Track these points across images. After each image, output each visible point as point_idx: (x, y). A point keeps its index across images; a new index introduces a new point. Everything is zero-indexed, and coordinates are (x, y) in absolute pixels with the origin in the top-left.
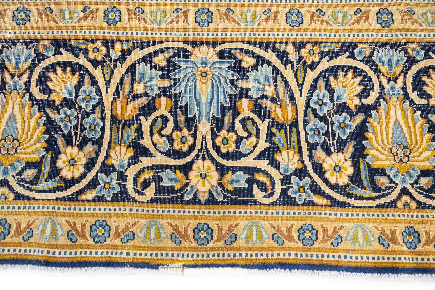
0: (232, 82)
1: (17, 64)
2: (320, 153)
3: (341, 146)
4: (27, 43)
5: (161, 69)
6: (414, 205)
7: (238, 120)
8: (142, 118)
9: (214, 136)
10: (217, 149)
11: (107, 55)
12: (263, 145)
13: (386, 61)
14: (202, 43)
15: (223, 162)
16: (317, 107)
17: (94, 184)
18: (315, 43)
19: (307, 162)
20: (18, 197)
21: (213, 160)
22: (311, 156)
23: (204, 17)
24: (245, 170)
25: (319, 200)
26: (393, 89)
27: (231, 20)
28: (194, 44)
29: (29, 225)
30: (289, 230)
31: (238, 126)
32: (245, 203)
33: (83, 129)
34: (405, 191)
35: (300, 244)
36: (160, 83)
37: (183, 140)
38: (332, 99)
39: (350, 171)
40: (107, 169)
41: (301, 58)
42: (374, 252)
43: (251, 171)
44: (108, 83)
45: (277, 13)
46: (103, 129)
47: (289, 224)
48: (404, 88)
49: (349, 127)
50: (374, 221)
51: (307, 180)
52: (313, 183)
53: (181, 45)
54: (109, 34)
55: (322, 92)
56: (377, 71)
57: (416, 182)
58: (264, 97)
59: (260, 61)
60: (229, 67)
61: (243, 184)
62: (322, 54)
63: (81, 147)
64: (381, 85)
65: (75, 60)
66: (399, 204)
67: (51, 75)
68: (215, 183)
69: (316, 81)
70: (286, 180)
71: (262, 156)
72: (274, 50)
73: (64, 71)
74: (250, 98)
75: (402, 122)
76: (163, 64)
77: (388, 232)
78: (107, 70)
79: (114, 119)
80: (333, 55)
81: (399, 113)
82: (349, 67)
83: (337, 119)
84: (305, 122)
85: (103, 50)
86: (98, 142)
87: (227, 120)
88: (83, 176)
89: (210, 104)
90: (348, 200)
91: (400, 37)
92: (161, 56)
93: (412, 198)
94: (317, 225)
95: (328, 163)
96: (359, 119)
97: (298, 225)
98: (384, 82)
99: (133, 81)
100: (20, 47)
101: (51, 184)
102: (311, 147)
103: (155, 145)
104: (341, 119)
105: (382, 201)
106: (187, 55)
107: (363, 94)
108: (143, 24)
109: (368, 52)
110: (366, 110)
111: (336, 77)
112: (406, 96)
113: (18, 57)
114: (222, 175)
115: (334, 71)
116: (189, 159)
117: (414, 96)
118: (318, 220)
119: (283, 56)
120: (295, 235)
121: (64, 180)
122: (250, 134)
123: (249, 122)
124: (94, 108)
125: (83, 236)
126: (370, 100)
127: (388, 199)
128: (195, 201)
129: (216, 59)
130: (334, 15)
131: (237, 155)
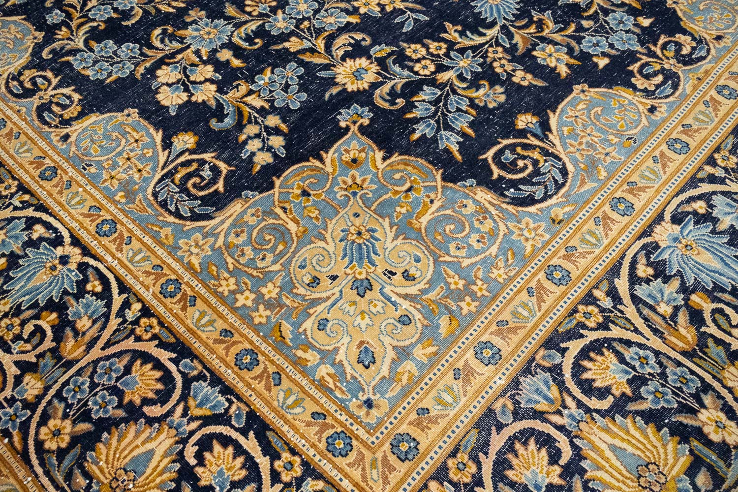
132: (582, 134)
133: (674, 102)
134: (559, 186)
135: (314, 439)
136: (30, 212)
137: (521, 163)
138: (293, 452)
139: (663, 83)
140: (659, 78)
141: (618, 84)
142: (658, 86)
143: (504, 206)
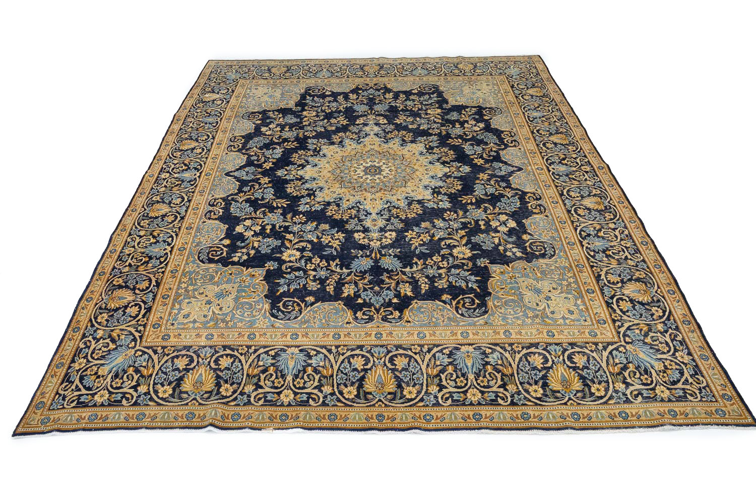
0: (305, 361)
1: (205, 355)
2: (342, 387)
3: (353, 384)
4: (211, 347)
5: (272, 356)
6: (383, 405)
7: (305, 375)
8: (261, 375)
9: (294, 381)
10: (294, 386)
11: (248, 351)
12: (316, 384)
13: (377, 352)
14: (292, 346)
15: (297, 391)
16: (343, 370)
17: (235, 399)
18: (345, 346)
19: (336, 390)
20: (200, 404)
21: (292, 390)
22: (338, 388)
23: (294, 336)
24: (306, 393)
25: (339, 404)
26: (379, 362)
27: (307, 337)
28: (288, 347)
29: (204, 414)
30: (324, 415)
31: (305, 377)
32: (305, 406)
33: (233, 378)
34: (380, 400)
35: (329, 421)
36: (270, 361)
37: (279, 383)
38: (350, 367)
39: (356, 393)
40: (242, 394)
41: (338, 351)
42: (362, 423)
43: (309, 394)
44: (246, 362)
45: (329, 335)
46: (242, 379)
47: (324, 413)
48: (384, 362)
49: (357, 377)
50: (365, 412)
51: (335, 397)
52: (338, 398)
53: (283, 347)
54: (250, 343)
55: (346, 364)
56: (373, 356)
57: (385, 397)
58: (319, 366)
59: (318, 352)
60: (305, 355)
61: (305, 399)
62: (348, 350)
63: (231, 385)
64: (374, 361)
65: (232, 353)
66: (376, 405)
67: (220, 359)
68: (292, 398)
69: (344, 360)
70: (325, 397)
71: (315, 388)
72: (326, 348)
73: (227, 357)
74: (312, 366)
75: (382, 374)
76: (273, 354)
77: (370, 415)
78: (247, 357)
79: (248, 375)
80: (353, 350)
81: (381, 372)
82: (359, 355)
83: (352, 374)
84: (337, 375)
85: (246, 349)
86: (240, 384)
87: (300, 375)
88: (231, 396)
89: (293, 369)
90: (353, 404)
91: (385, 343)
92: (273, 351)
93: (383, 403)
94: (338, 414)
95: (345, 390)
96: (362, 374)
97: (328, 414)
98: (376, 360)
99: (258, 361)
100: (207, 348)
101: (216, 398)
102: (338, 385)
103: (266, 385)
104: (354, 374)
105: (369, 404)
106: (285, 351)
107: (366, 364)
108: (266, 339)
109: (369, 349)
110: (366, 370)
111: (353, 358)
112: (385, 365)
113: (206, 352)
114: (295, 396)
115: (353, 356)
116: (281, 390)
117: (389, 365)
118: (338, 411)
119: (330, 351)
120: (327, 417)
121: (223, 396)
122: (311, 380)
123: (311, 376)
124: (239, 371)
125: (228, 419)
126: (369, 367)
127: (372, 403)
128: (282, 405)
129: (298, 352)
130: (355, 335)
131: (304, 388)
132: (318, 313)
133: (357, 326)
134: (289, 319)
135: (154, 320)
136: (174, 235)
137: (289, 307)
138: (147, 320)
139: (366, 319)
140: (367, 317)
141: (352, 310)
142: (362, 319)
143: (267, 312)
